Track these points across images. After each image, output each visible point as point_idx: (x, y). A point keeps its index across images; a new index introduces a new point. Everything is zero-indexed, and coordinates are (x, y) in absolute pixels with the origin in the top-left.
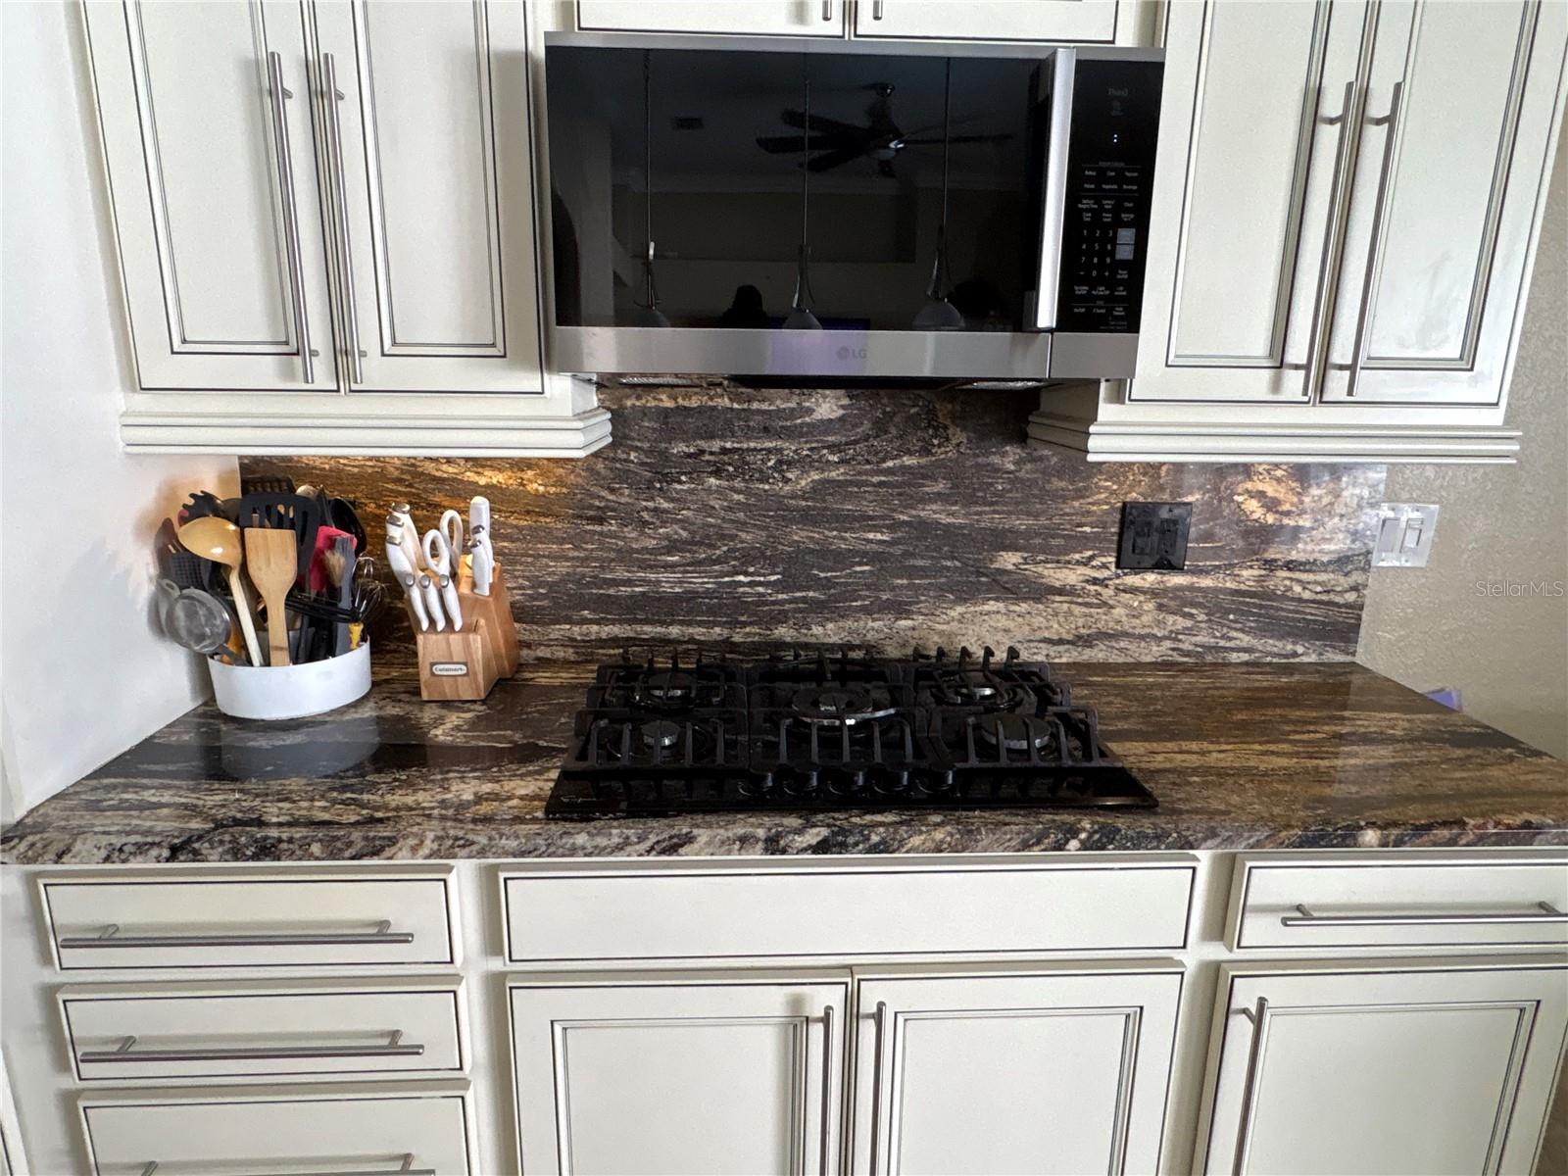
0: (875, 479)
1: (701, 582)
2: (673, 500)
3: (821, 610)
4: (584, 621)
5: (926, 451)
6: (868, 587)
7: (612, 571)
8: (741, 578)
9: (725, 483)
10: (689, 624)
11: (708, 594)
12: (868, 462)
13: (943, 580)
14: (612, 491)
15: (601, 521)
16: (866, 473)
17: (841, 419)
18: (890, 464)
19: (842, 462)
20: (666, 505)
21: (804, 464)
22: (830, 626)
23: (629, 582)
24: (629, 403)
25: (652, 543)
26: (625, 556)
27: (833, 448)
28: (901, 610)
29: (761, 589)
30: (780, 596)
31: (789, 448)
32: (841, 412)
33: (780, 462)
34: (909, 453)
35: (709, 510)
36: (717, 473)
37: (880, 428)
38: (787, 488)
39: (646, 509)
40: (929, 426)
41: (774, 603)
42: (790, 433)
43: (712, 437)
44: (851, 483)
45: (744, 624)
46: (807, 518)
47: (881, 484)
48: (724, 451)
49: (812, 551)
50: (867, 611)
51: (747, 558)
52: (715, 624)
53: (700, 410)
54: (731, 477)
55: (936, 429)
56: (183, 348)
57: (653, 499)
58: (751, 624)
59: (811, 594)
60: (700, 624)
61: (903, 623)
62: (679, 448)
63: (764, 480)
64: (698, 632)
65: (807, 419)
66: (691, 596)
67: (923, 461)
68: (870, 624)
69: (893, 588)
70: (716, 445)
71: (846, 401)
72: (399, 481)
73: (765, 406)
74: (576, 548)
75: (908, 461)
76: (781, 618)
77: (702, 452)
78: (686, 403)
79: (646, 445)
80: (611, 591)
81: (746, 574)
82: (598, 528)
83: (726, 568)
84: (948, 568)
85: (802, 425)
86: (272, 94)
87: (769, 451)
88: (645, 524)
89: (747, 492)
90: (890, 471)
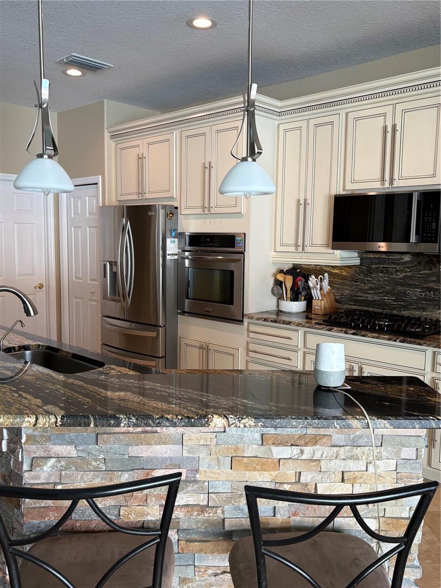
0: (418, 276)
1: (377, 298)
2: (372, 278)
3: (404, 307)
4: (351, 305)
5: (430, 270)
6: (416, 303)
7: (358, 293)
8: (386, 298)
9: (383, 275)
10: (374, 308)
11: (378, 301)
12: (416, 272)
13: (435, 303)
14: (359, 275)
15: (356, 282)
16: (416, 274)
17: (410, 261)
18: (422, 272)
19: (410, 271)
20: (370, 279)
21: (401, 271)
22: (406, 312)
23: (361, 297)
24: (364, 256)
25: (367, 288)
26: (361, 290)
27: (408, 268)
28: (424, 310)
29: (390, 301)
30: (395, 303)
31: (398, 267)
32: (410, 259)
33: (396, 271)
34: (426, 270)
35: (379, 281)
36: (382, 272)
37: (419, 263)
38: (397, 277)
39: (366, 280)
40: (431, 263)
41: (393, 305)
42: (399, 264)
43: (381, 264)
44: (412, 276)
45: (386, 309)
46: (402, 285)
47: (420, 277)
48: (383, 267)
49: (402, 293)
50: (415, 309)
51: (387, 293)
52: (380, 308)
53: (379, 258)
54: (385, 273)
55: (433, 264)
56: (282, 245)
57: (367, 278)
58: (388, 309)
59: (402, 303)
60: (376, 308)
61: (424, 313)
62: (374, 266)
63: (392, 275)
64: (376, 310)
65: (402, 261)
66: (374, 301)
67: (430, 272)
68: (416, 312)
69: (422, 304)
70: (382, 266)
71: (411, 257)
72: (318, 271)
73: (393, 257)
74: (351, 288)
75: (426, 272)
76: (395, 309)
77: (378, 267)
78: (376, 256)
79: (367, 265)
80: (357, 298)
81: (387, 297)
82: (356, 284)
83: (382, 295)
84: (436, 300)
85: (401, 262)
86: (299, 204)
87: (393, 268)
88: (365, 283)
89: (388, 277)
90: (421, 274)
